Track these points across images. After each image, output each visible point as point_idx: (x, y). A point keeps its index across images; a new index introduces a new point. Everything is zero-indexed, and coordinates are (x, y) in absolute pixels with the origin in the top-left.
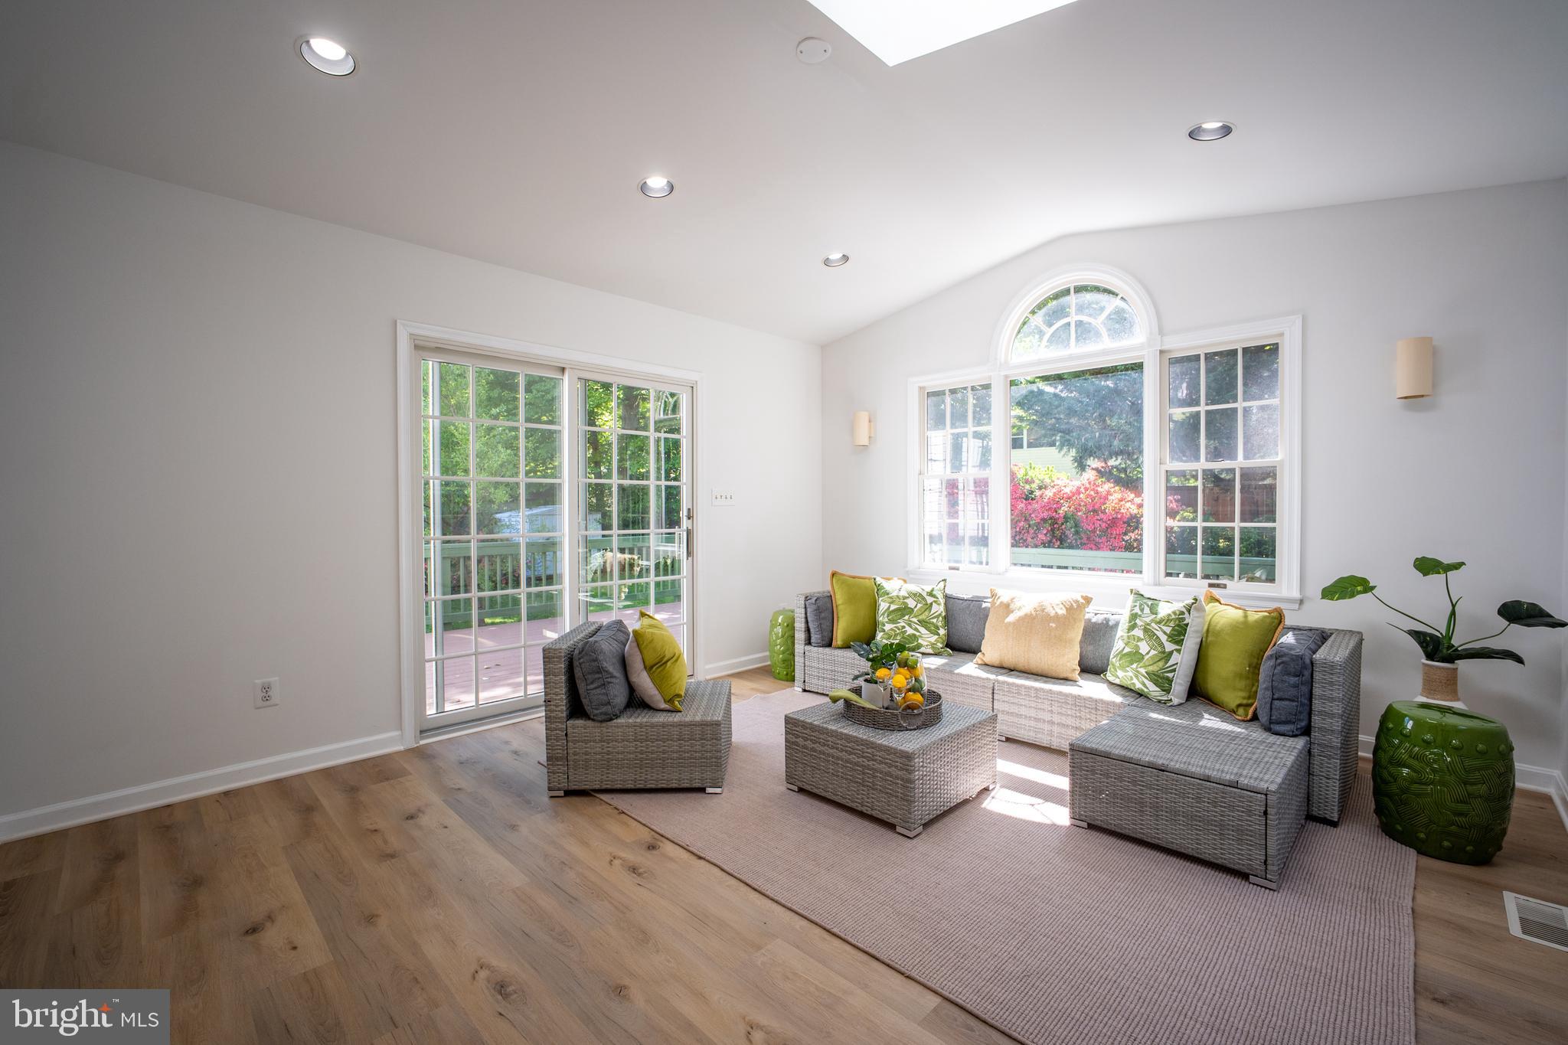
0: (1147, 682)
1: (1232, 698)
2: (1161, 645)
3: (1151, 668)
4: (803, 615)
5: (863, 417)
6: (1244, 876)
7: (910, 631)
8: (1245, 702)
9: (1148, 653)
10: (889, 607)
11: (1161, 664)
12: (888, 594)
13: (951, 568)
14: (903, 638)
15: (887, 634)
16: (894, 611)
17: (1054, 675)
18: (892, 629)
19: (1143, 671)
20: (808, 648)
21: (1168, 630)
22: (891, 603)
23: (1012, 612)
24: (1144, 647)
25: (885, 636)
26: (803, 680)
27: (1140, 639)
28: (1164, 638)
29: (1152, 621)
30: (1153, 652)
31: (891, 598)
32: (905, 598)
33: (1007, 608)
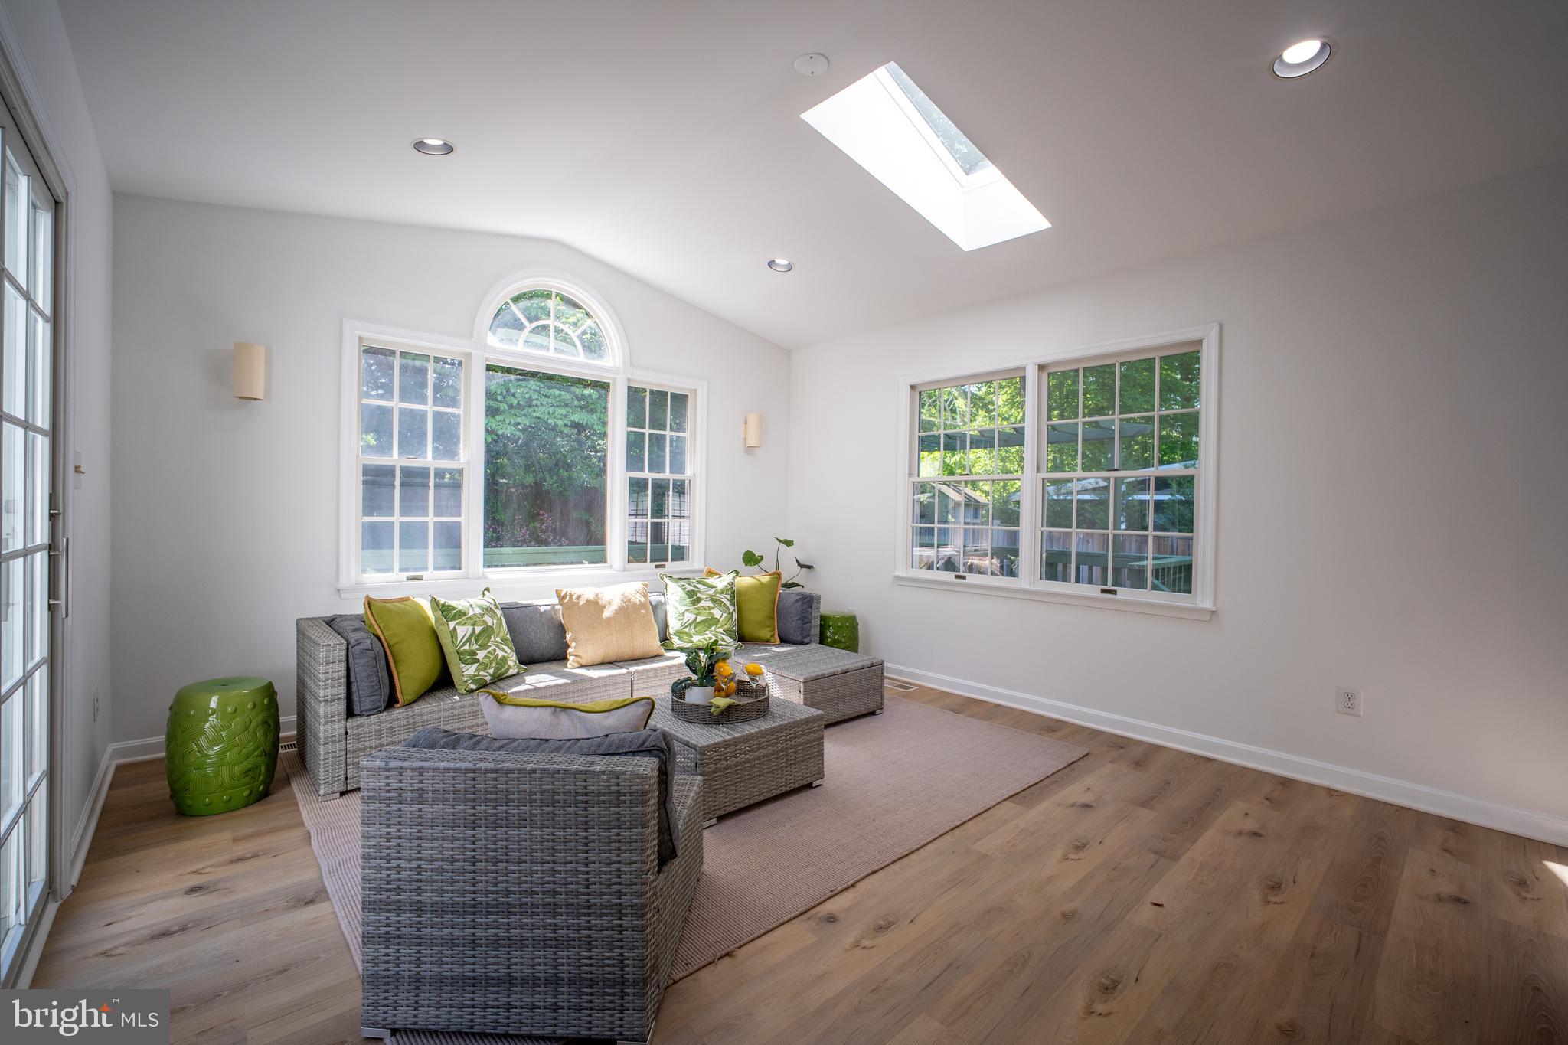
0: (725, 637)
1: (765, 633)
2: (728, 608)
3: (726, 627)
4: (343, 673)
5: (260, 353)
6: (873, 713)
7: (501, 654)
8: (772, 633)
9: (721, 617)
10: (474, 630)
11: (730, 622)
12: (465, 614)
13: (409, 579)
14: (497, 663)
15: (483, 664)
16: (480, 634)
17: (651, 654)
18: (486, 657)
19: (721, 630)
20: (351, 722)
21: (728, 597)
22: (473, 624)
23: (605, 607)
24: (717, 613)
25: (481, 667)
26: (343, 778)
27: (710, 608)
28: (728, 603)
29: (716, 592)
30: (725, 615)
31: (470, 618)
32: (482, 615)
33: (596, 606)
